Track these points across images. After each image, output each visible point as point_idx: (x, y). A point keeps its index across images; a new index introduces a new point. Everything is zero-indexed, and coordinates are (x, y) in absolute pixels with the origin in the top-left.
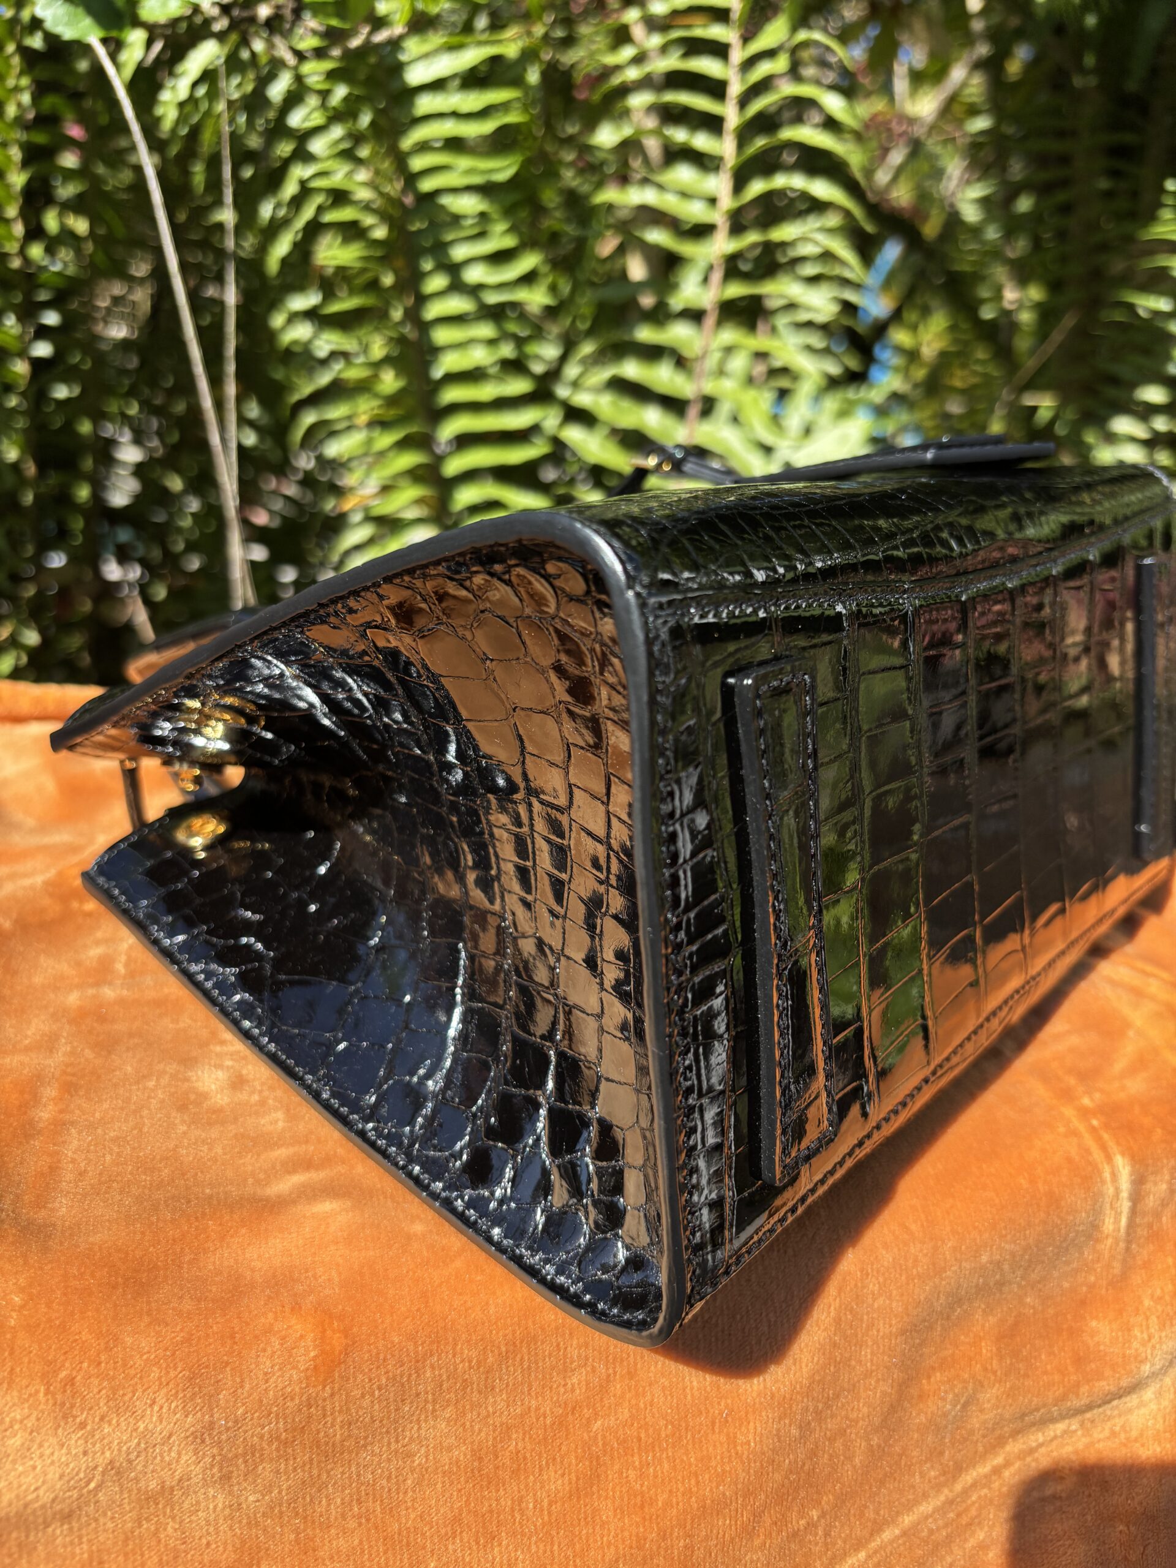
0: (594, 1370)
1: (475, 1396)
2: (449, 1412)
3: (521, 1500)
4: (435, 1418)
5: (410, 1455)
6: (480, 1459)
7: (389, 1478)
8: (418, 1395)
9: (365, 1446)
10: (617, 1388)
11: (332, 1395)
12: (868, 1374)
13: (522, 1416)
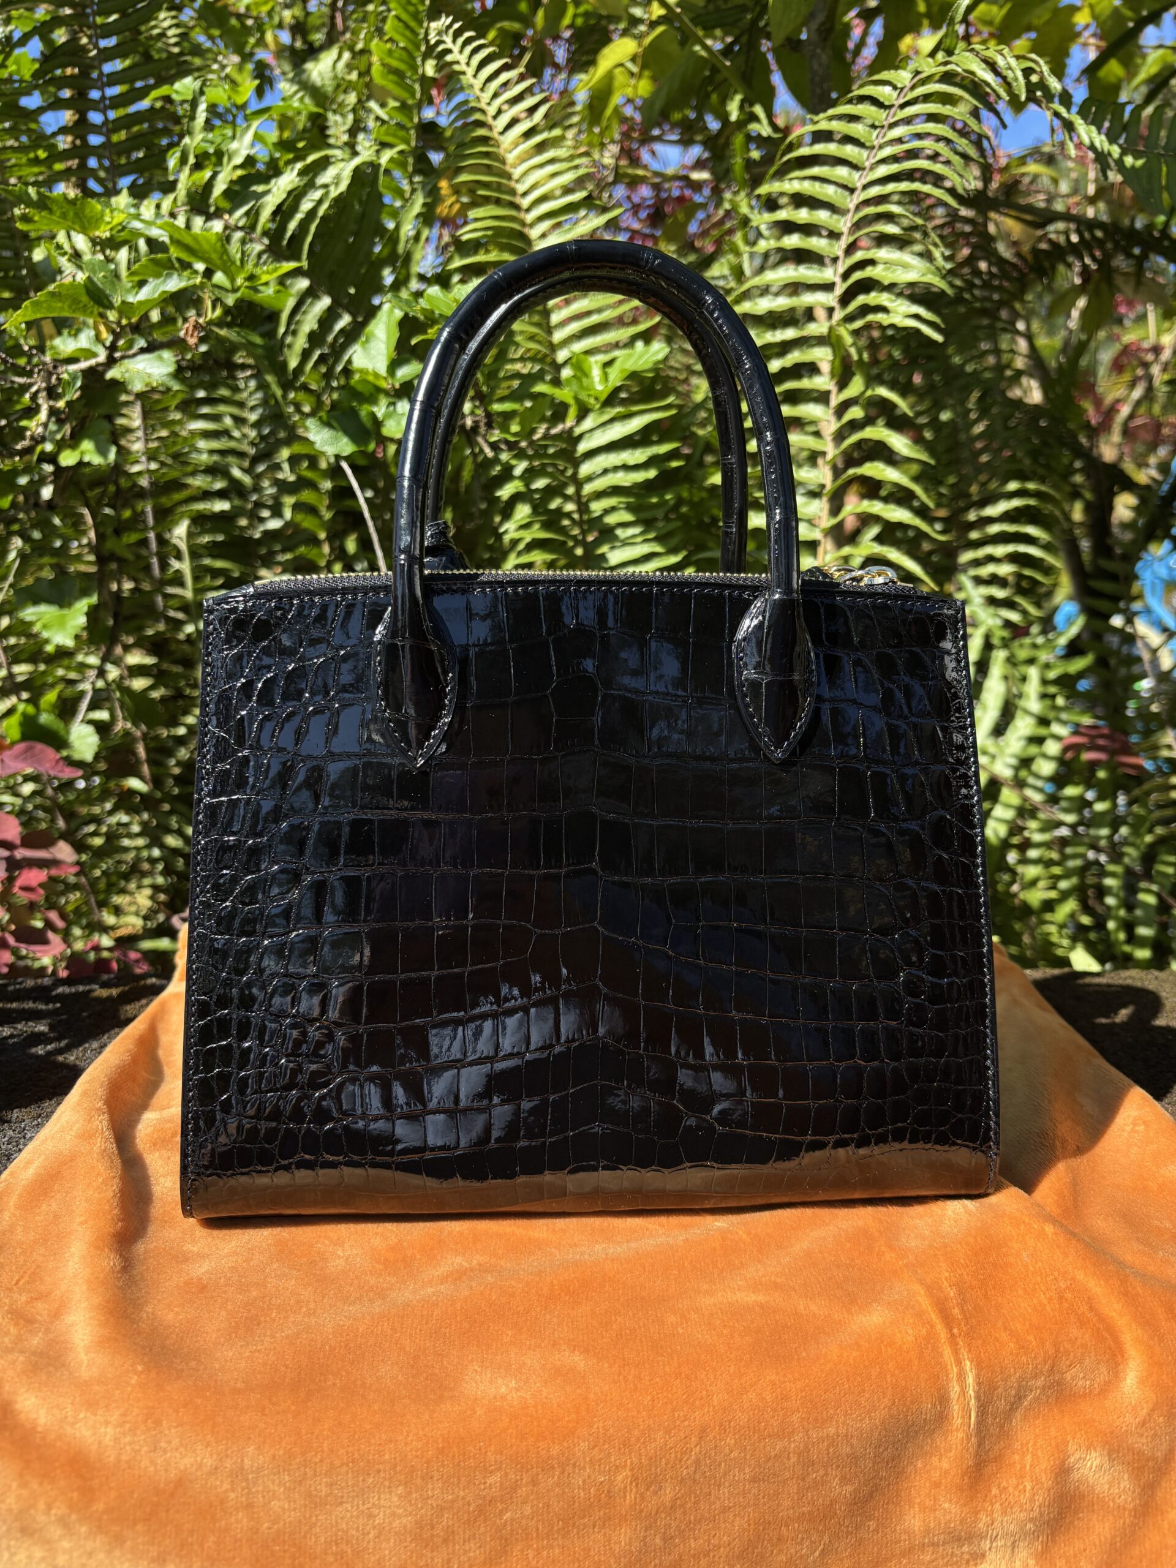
0: (506, 1474)
1: (419, 1481)
2: (400, 1490)
3: (449, 1561)
4: (390, 1492)
5: (371, 1516)
6: (421, 1528)
7: (357, 1530)
8: (379, 1471)
9: (341, 1503)
10: (523, 1491)
11: (321, 1461)
12: (725, 1510)
13: (453, 1501)
